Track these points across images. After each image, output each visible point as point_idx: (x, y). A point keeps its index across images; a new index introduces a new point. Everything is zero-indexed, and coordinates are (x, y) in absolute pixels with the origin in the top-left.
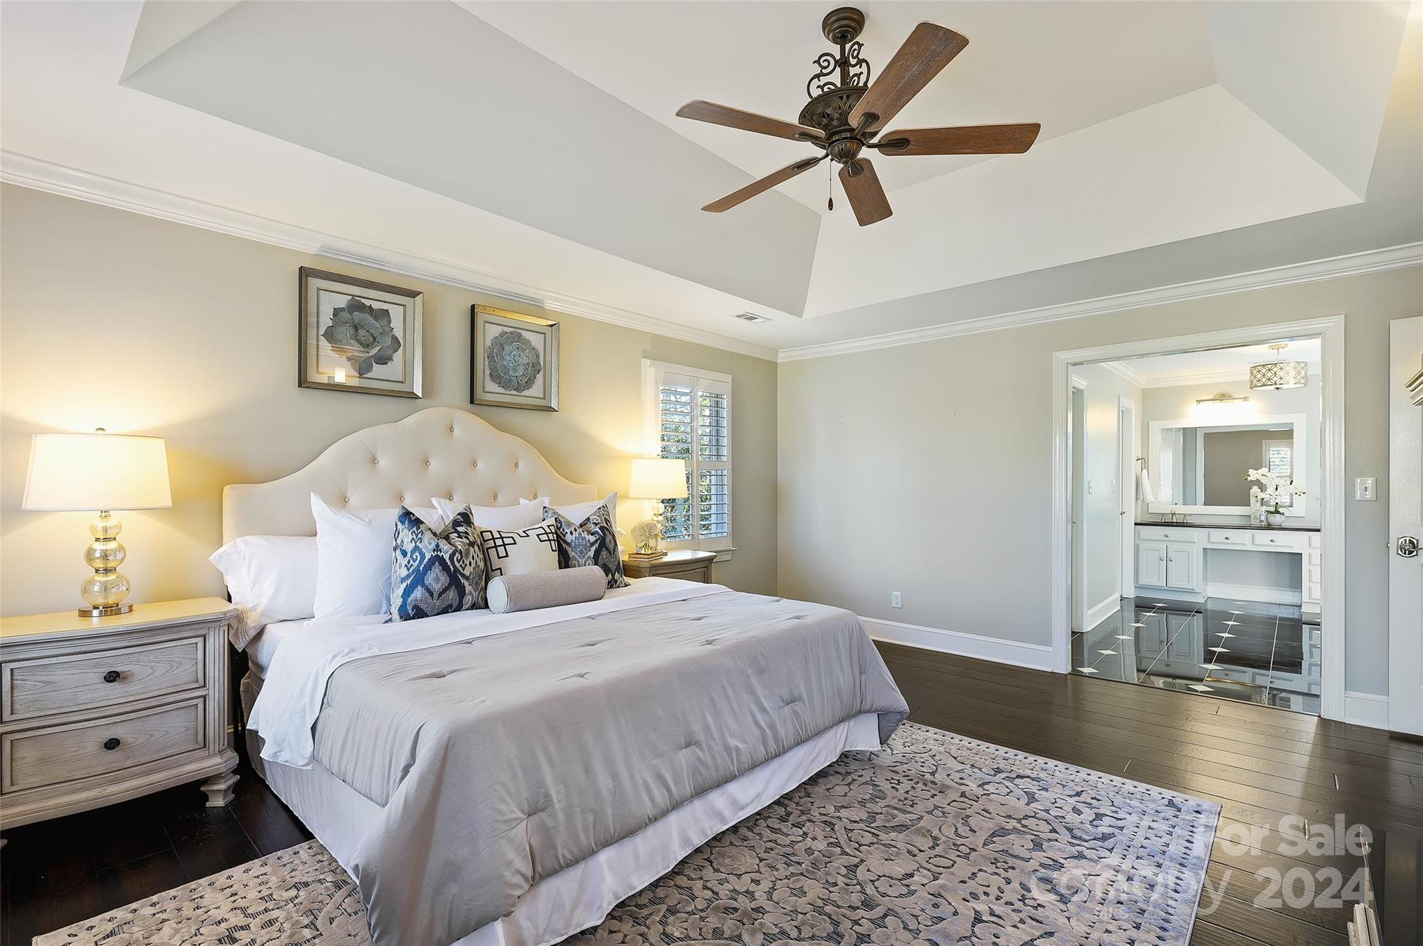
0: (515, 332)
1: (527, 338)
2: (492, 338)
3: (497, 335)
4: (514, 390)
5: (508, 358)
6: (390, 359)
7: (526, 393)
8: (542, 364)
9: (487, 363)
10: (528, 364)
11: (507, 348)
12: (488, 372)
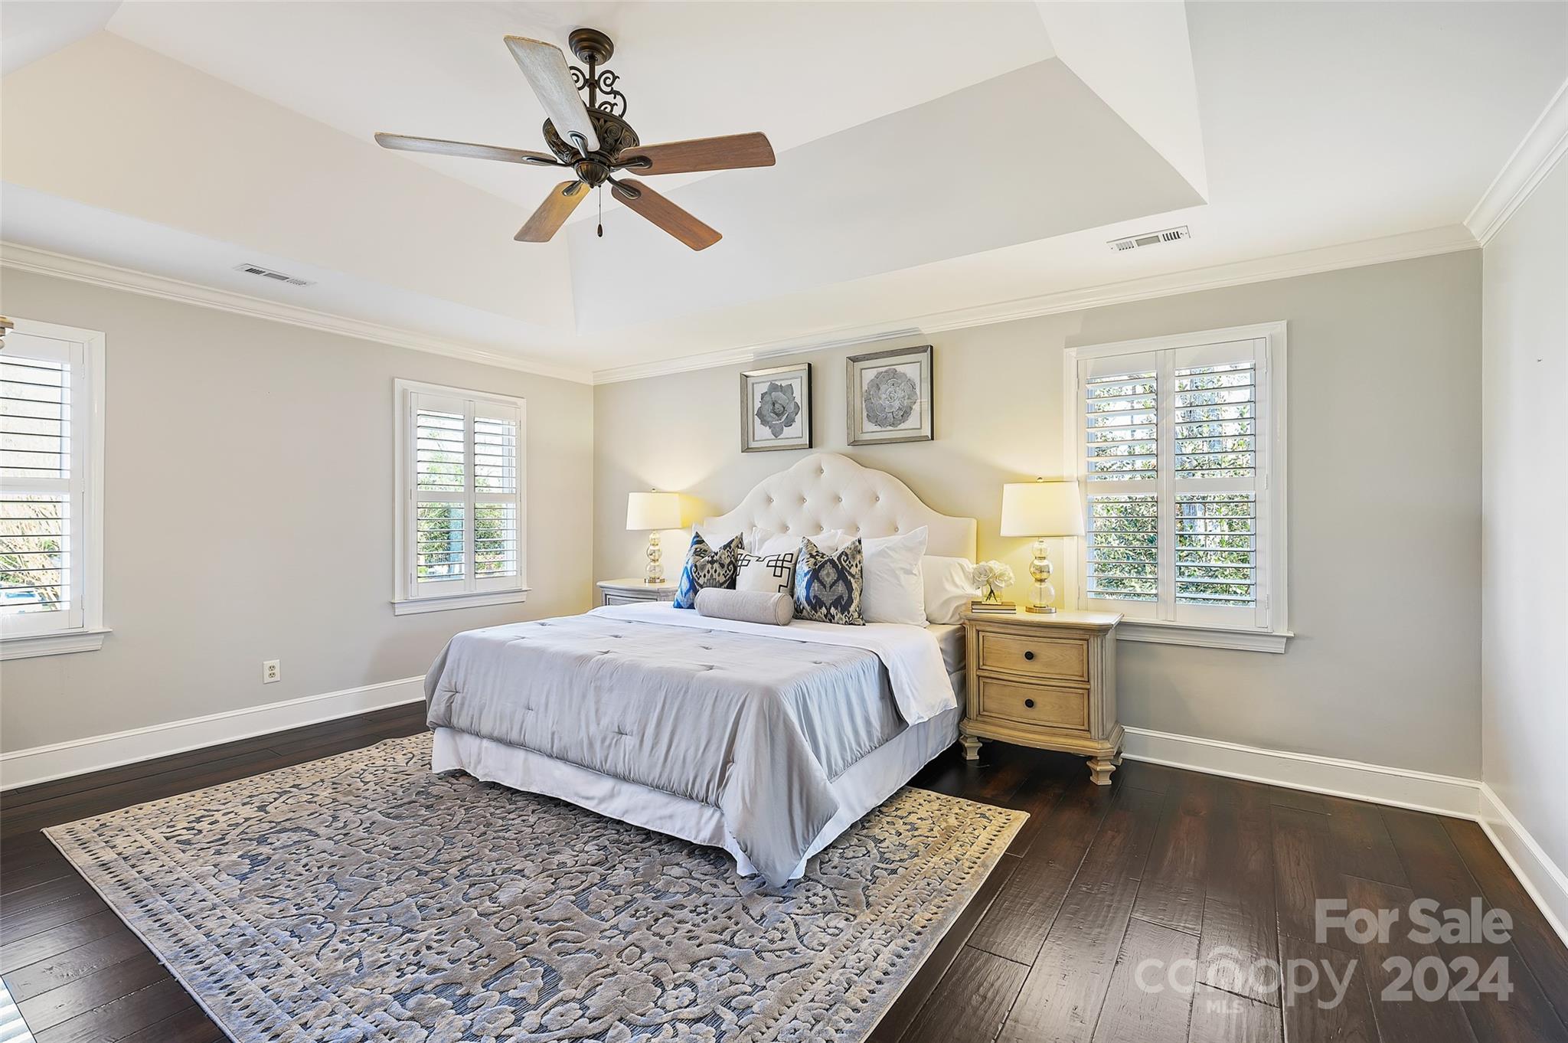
0: (890, 369)
1: (902, 371)
2: (868, 382)
3: (873, 378)
4: (890, 425)
5: (884, 396)
6: (794, 421)
7: (902, 426)
8: (918, 393)
9: (864, 406)
10: (904, 397)
11: (883, 387)
12: (865, 414)
